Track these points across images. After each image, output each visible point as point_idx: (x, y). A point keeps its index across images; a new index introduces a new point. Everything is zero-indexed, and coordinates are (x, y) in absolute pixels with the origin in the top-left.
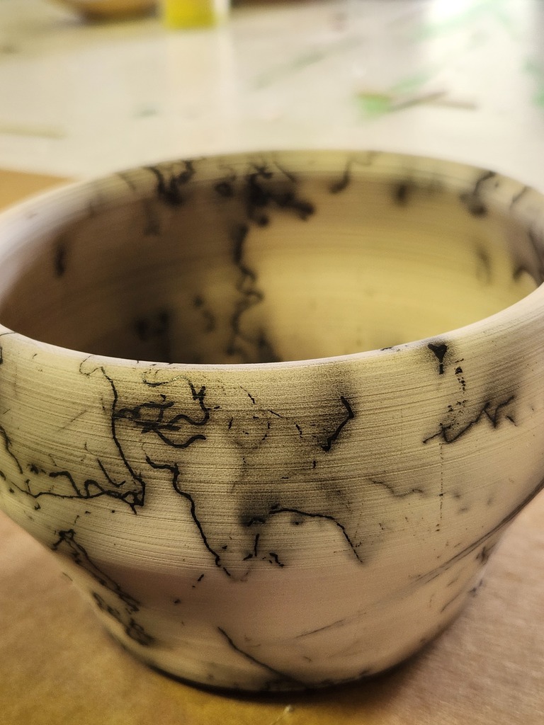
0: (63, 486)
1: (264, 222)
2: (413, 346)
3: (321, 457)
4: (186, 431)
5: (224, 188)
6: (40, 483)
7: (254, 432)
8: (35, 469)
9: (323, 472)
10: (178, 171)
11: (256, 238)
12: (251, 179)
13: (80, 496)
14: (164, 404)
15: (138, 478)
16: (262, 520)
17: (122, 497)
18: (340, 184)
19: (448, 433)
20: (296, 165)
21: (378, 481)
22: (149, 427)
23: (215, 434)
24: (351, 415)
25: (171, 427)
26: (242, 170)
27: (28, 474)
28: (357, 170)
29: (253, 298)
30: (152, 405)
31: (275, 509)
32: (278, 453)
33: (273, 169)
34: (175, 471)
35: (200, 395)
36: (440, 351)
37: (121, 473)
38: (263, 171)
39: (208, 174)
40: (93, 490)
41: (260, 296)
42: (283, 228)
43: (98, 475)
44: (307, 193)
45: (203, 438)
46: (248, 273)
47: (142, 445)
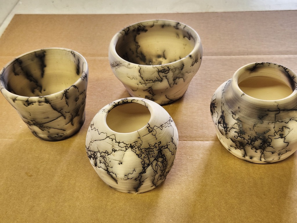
0: (151, 81)
1: (139, 34)
2: (188, 56)
3: (181, 71)
4: (167, 72)
5: (134, 30)
6: (147, 82)
7: (174, 70)
8: (147, 81)
9: (182, 73)
10: (127, 29)
11: (138, 36)
12: (138, 28)
13: (153, 82)
14: (164, 69)
15: (162, 78)
16: (175, 80)
17: (159, 81)
18: (152, 26)
19: (192, 65)
20: (145, 24)
21: (187, 72)
22: (163, 72)
23: (170, 71)
24: (184, 66)
25: (165, 72)
26: (136, 27)
27: (145, 81)
28: (155, 24)
29: (138, 47)
30: (163, 70)
31: (177, 78)
32: (177, 72)
33: (141, 26)
34: (166, 76)
35: (168, 67)
36: (190, 56)
37: (159, 78)
38: (140, 26)
39: (132, 29)
40: (155, 81)
41: (140, 46)
42: (142, 34)
43: (157, 79)
44: (146, 28)
45: (169, 72)
46: (137, 43)
47: (162, 74)
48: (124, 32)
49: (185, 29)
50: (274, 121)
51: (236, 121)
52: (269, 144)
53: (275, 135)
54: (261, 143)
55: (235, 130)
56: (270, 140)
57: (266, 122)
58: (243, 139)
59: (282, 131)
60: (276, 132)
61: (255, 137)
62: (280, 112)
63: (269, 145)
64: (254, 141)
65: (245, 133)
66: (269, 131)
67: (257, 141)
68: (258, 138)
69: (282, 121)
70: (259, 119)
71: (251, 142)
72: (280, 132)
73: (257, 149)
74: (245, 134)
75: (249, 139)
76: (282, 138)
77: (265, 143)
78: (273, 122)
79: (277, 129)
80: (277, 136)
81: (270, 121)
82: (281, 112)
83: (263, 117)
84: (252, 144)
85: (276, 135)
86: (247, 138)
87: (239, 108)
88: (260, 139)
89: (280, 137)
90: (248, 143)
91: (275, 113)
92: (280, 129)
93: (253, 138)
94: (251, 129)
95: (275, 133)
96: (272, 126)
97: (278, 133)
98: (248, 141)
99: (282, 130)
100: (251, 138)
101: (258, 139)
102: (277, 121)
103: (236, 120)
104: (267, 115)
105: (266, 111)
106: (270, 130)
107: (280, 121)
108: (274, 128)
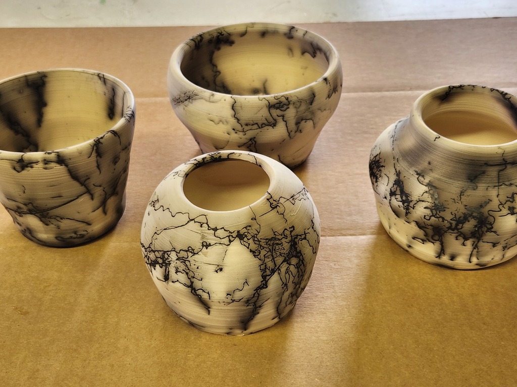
0: (256, 126)
1: (219, 49)
3: (310, 106)
4: (285, 107)
5: (210, 41)
6: (246, 128)
7: (298, 104)
8: (247, 125)
9: (311, 109)
10: (199, 38)
11: (217, 54)
12: (218, 37)
13: (259, 128)
14: (280, 102)
15: (275, 120)
16: (299, 123)
17: (270, 125)
18: (243, 34)
19: (329, 96)
20: (230, 30)
21: (319, 109)
22: (277, 108)
23: (291, 106)
24: (315, 96)
25: (282, 107)
26: (215, 35)
27: (244, 126)
28: (249, 29)
29: (218, 73)
30: (277, 103)
31: (302, 120)
32: (303, 107)
33: (224, 33)
34: (283, 116)
35: (287, 99)
36: (325, 79)
37: (271, 120)
38: (221, 34)
39: (207, 37)
40: (263, 125)
41: (219, 72)
42: (225, 49)
43: (265, 122)
44: (233, 38)
45: (289, 108)
46: (215, 66)
47: (275, 112)
48: (193, 43)
49: (307, 37)
50: (497, 184)
51: (426, 189)
52: (490, 226)
53: (501, 210)
54: (476, 226)
55: (425, 204)
56: (491, 219)
57: (482, 186)
58: (441, 220)
59: (512, 202)
60: (501, 204)
61: (464, 214)
62: (506, 168)
63: (490, 230)
64: (463, 223)
65: (444, 208)
66: (489, 202)
67: (469, 222)
68: (469, 216)
69: (511, 184)
70: (469, 181)
71: (457, 225)
72: (509, 204)
73: (466, 239)
74: (445, 211)
75: (454, 220)
76: (513, 214)
77: (483, 226)
78: (495, 186)
79: (503, 198)
80: (505, 211)
81: (490, 185)
82: (509, 166)
83: (476, 177)
84: (458, 229)
85: (503, 209)
86: (448, 216)
87: (429, 163)
88: (474, 217)
89: (509, 212)
90: (450, 228)
91: (497, 168)
92: (508, 197)
93: (460, 217)
94: (456, 201)
95: (501, 206)
96: (493, 193)
97: (506, 206)
98: (451, 224)
99: (511, 200)
100: (457, 217)
101: (470, 218)
102: (501, 183)
103: (426, 186)
104: (484, 172)
105: (481, 166)
106: (491, 201)
107: (507, 183)
108: (497, 197)
